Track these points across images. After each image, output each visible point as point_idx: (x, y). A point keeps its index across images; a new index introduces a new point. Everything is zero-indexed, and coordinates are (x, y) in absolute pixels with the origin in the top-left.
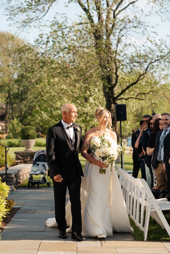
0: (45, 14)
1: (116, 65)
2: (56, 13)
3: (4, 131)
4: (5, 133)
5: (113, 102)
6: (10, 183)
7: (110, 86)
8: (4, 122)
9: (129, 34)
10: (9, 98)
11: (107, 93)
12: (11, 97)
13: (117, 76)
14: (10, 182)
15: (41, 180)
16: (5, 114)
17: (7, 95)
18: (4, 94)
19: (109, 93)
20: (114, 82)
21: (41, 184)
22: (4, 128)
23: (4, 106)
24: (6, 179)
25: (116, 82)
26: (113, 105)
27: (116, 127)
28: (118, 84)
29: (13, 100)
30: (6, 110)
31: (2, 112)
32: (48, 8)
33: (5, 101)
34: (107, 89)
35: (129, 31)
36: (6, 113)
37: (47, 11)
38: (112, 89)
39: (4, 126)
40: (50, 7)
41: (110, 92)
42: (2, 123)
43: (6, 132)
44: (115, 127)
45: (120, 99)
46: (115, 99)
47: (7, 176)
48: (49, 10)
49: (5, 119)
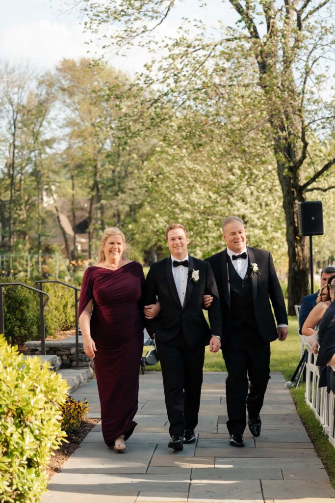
0: (162, 21)
1: (303, 122)
2: (183, 18)
3: (86, 254)
4: (88, 257)
5: (297, 195)
6: (85, 363)
7: (292, 164)
8: (86, 235)
9: (327, 57)
10: (95, 189)
11: (284, 177)
12: (100, 186)
13: (306, 144)
14: (86, 361)
15: (149, 357)
16: (88, 221)
17: (91, 183)
18: (85, 181)
19: (290, 178)
20: (299, 156)
21: (147, 364)
22: (86, 247)
23: (86, 205)
24: (77, 356)
25: (304, 157)
26: (296, 201)
27: (304, 245)
28: (307, 160)
29: (102, 192)
30: (90, 213)
31: (82, 216)
32: (167, 9)
33: (89, 193)
34: (286, 170)
35: (329, 51)
36: (90, 218)
37: (166, 16)
38: (294, 170)
39: (86, 243)
40: (171, 8)
41: (291, 175)
42: (83, 238)
43: (90, 254)
44: (301, 246)
45: (312, 190)
46: (302, 189)
47: (80, 349)
48: (169, 12)
49: (87, 230)
